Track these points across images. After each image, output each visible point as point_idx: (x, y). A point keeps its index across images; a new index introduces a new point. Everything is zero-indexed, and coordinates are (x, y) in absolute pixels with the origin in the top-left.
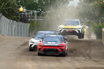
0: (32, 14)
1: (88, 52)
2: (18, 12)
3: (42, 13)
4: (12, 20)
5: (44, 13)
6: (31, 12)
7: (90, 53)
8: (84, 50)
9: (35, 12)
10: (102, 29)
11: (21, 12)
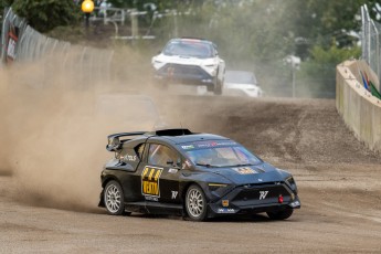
0: (123, 19)
1: (290, 139)
2: (78, 16)
3: (154, 17)
4: (57, 41)
5: (160, 16)
6: (120, 12)
7: (297, 142)
8: (278, 134)
9: (134, 13)
10: (335, 67)
11: (88, 14)
